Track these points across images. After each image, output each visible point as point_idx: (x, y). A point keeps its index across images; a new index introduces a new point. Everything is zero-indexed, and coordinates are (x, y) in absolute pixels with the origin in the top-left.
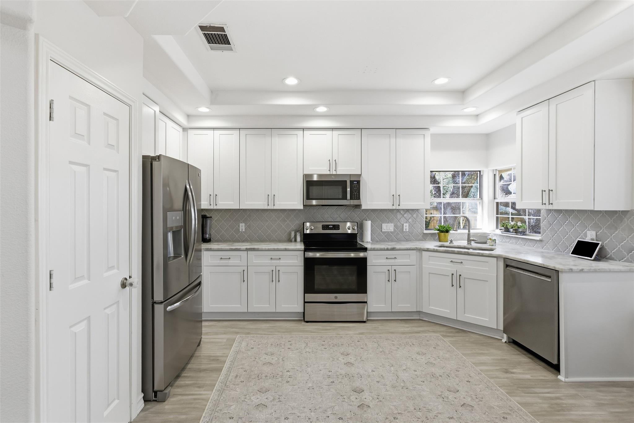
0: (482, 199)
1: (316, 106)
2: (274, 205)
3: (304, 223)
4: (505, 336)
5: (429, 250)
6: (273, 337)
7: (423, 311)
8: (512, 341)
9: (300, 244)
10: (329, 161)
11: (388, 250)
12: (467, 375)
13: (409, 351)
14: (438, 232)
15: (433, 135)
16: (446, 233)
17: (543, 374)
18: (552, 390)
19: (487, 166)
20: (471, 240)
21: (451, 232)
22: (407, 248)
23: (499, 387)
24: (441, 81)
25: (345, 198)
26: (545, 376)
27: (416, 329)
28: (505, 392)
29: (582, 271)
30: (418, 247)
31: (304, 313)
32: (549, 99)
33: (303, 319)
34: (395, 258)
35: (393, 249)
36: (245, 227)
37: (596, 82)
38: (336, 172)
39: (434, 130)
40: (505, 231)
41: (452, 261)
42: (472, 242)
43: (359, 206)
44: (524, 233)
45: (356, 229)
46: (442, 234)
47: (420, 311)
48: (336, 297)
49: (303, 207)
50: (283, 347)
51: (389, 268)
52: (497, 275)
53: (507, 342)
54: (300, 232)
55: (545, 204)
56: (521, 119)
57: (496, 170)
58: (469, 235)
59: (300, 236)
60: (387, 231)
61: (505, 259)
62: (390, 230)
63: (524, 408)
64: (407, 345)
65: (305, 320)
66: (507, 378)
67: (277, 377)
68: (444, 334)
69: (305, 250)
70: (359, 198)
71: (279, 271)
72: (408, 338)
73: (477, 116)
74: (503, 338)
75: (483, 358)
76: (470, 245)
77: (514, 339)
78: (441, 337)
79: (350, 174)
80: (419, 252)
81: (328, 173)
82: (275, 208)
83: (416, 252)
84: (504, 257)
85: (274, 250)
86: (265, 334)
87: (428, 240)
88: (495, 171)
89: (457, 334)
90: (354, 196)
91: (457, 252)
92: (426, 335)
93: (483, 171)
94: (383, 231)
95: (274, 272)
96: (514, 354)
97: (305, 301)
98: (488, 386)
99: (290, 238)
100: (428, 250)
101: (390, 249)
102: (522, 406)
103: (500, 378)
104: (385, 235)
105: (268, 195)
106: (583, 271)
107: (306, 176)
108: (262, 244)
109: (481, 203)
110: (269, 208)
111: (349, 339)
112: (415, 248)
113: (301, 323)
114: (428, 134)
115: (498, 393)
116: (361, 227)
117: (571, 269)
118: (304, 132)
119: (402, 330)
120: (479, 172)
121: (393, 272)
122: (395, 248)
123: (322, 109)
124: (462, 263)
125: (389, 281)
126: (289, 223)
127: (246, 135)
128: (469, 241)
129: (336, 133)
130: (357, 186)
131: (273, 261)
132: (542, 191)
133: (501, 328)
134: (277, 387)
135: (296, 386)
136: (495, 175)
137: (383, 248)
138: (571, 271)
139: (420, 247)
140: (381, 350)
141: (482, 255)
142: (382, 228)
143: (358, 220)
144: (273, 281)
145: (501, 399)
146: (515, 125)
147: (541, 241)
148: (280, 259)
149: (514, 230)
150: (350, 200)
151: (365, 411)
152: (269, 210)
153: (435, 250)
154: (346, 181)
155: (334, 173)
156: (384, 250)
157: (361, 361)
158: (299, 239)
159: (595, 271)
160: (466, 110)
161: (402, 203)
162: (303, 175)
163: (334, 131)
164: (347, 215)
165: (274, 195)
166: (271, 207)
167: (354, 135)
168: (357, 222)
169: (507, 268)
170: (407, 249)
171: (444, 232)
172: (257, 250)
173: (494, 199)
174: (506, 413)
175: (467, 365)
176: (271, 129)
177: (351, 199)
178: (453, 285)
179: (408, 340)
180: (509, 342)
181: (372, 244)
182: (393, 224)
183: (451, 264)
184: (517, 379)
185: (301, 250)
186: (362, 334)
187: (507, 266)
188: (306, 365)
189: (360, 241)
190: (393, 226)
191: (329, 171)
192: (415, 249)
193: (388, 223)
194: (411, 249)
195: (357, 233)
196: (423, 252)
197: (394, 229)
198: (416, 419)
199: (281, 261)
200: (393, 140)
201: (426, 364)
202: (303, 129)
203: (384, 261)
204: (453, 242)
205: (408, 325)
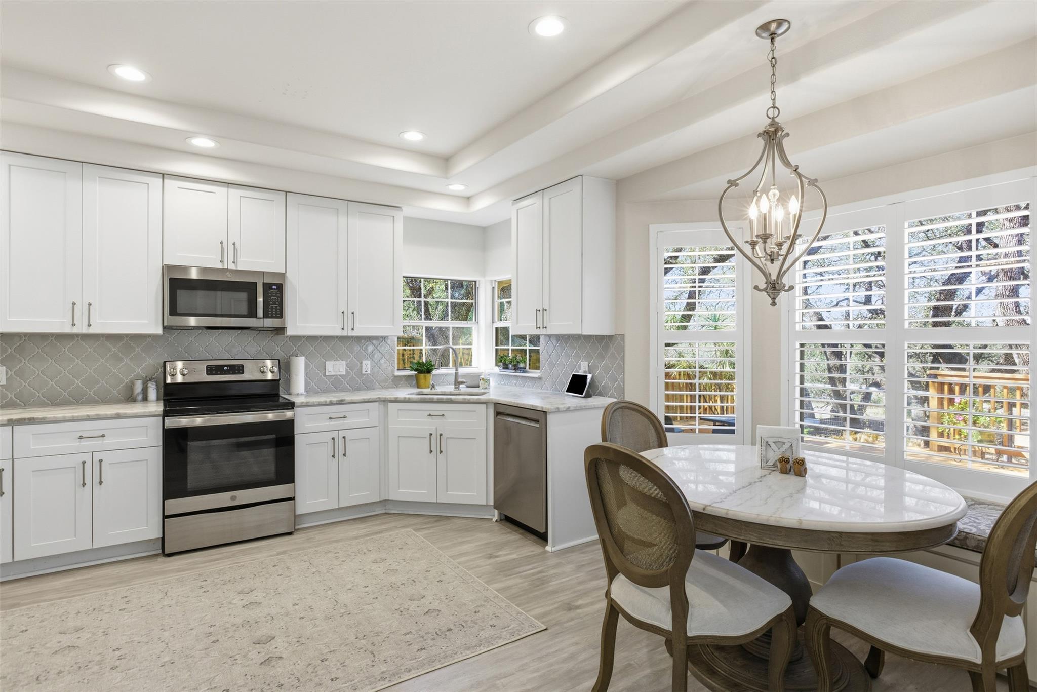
0: (478, 323)
1: (189, 135)
2: (89, 325)
3: (165, 363)
4: (496, 512)
5: (398, 400)
6: (82, 599)
7: (390, 499)
8: (503, 517)
9: (155, 404)
10: (221, 243)
11: (331, 404)
12: (439, 574)
13: (360, 562)
14: (416, 373)
15: (407, 219)
16: (426, 374)
17: (530, 548)
18: (536, 565)
19: (483, 274)
20: (458, 382)
21: (434, 372)
22: (364, 399)
23: (478, 577)
24: (413, 136)
25: (252, 313)
26: (532, 551)
27: (376, 529)
28: (484, 582)
29: (568, 410)
30: (381, 396)
31: (163, 539)
32: (543, 190)
33: (160, 551)
34: (345, 417)
35: (341, 402)
36: (6, 375)
37: (583, 176)
38: (236, 266)
39: (407, 211)
40: (504, 368)
41: (430, 415)
42: (461, 386)
43: (280, 330)
44: (524, 370)
45: (276, 371)
46: (422, 375)
47: (385, 500)
48: (234, 498)
49: (163, 331)
50: (107, 611)
51: (335, 434)
52: (487, 429)
53: (499, 520)
54: (156, 382)
55: (540, 328)
56: (516, 211)
57: (495, 281)
58: (456, 374)
59: (155, 390)
60: (334, 374)
61: (497, 404)
62: (339, 371)
63: (500, 594)
64: (359, 554)
65: (166, 553)
66: (489, 565)
67: (89, 667)
68: (418, 527)
69: (166, 414)
70: (280, 314)
71: (101, 461)
72: (362, 544)
73: (468, 199)
74: (494, 516)
75: (465, 547)
76: (458, 389)
77: (506, 514)
78: (413, 531)
79: (264, 272)
80: (384, 406)
81: (219, 266)
82: (92, 331)
83: (379, 403)
84: (494, 401)
85: (89, 419)
86: (60, 598)
87: (401, 386)
88: (493, 282)
89: (436, 524)
90: (272, 311)
91: (436, 400)
92: (391, 533)
93: (479, 281)
94: (327, 374)
95: (88, 466)
96: (503, 534)
97: (166, 514)
98: (464, 580)
99: (133, 394)
100: (396, 401)
101: (335, 403)
102: (499, 593)
103: (482, 566)
104: (331, 381)
105: (74, 304)
106: (570, 409)
107: (168, 268)
108: (59, 409)
109: (477, 328)
110: (75, 330)
111: (257, 567)
112: (376, 398)
113: (157, 561)
114: (399, 216)
115: (474, 585)
116: (285, 367)
117: (558, 408)
118: (165, 180)
119: (355, 533)
120: (474, 283)
121: (342, 440)
122: (344, 400)
123: (203, 143)
124: (443, 415)
125: (333, 456)
126: (129, 363)
127: (10, 165)
128: (457, 383)
129: (235, 193)
130: (276, 293)
131: (85, 443)
132: (537, 310)
133: (492, 503)
134: (88, 683)
135: (135, 669)
136: (493, 288)
137: (324, 402)
138: (558, 411)
139: (384, 397)
140: (314, 570)
141: (469, 402)
142: (325, 369)
143: (281, 355)
144: (84, 485)
145: (476, 591)
146: (510, 220)
147: (540, 378)
148: (103, 436)
149: (513, 366)
150: (263, 318)
151: (274, 666)
152: (78, 335)
153: (407, 400)
154: (256, 283)
155: (232, 267)
156: (325, 404)
157: (276, 594)
158: (152, 394)
159: (581, 409)
160: (451, 187)
161: (357, 326)
162: (163, 267)
163: (231, 188)
164: (260, 347)
165: (90, 305)
166: (81, 328)
167: (273, 201)
168: (279, 360)
169: (498, 417)
170: (363, 401)
171: (425, 373)
172: (43, 421)
173: (493, 323)
174: (479, 606)
175: (442, 561)
176: (82, 162)
177: (266, 315)
178: (431, 452)
179: (362, 546)
180: (501, 520)
181: (306, 396)
182: (344, 362)
183: (429, 420)
184: (501, 563)
185: (157, 413)
186: (284, 552)
187: (498, 414)
188: (161, 628)
189: (285, 394)
190: (345, 366)
191: (221, 263)
192: (378, 400)
193: (337, 360)
194: (370, 400)
195: (278, 378)
196: (389, 404)
197: (346, 370)
198: (357, 651)
199: (106, 441)
200: (343, 220)
201: (384, 573)
202: (163, 175)
203: (326, 424)
204: (436, 387)
205: (365, 525)
